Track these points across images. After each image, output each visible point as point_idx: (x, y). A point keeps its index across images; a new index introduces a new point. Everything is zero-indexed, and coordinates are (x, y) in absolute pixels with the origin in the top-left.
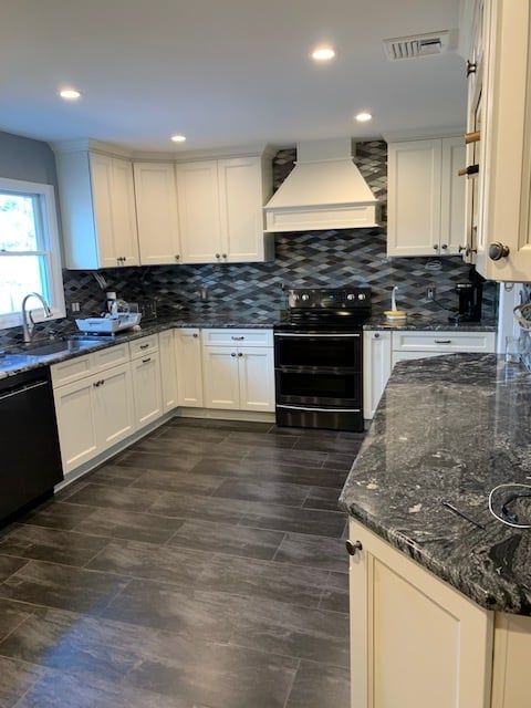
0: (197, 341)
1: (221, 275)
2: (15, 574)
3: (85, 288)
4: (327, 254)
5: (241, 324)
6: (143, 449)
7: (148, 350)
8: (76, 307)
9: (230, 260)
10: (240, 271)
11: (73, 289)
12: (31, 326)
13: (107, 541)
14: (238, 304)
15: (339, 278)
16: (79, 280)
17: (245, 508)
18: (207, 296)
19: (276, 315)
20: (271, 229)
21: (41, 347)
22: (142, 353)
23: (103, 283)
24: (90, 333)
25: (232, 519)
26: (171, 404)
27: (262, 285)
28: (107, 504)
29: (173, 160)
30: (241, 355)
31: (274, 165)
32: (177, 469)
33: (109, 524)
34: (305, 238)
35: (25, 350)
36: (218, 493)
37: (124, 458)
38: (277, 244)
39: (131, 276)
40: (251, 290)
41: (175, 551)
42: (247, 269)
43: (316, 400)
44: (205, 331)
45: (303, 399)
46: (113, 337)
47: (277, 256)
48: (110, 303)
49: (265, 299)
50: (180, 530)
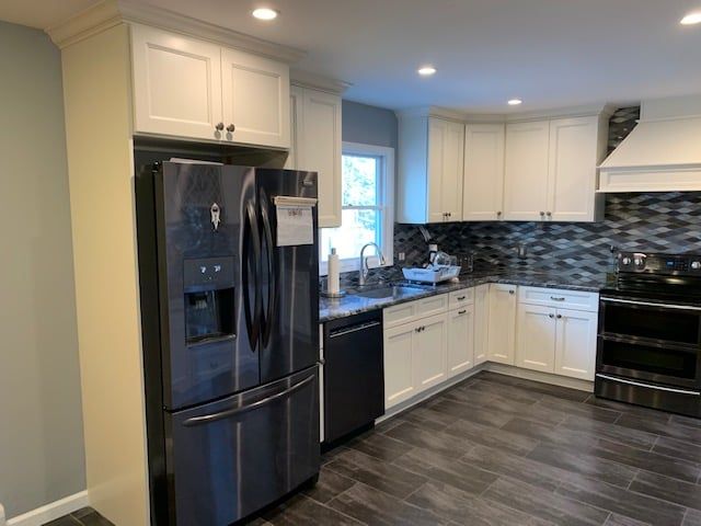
0: (513, 297)
1: (542, 232)
2: (345, 492)
3: (412, 240)
4: (668, 217)
5: (562, 284)
6: (452, 397)
7: (466, 301)
8: (402, 256)
9: (555, 219)
10: (564, 230)
11: (401, 240)
12: (366, 271)
13: (425, 481)
14: (558, 263)
15: (681, 243)
16: (407, 232)
17: (564, 477)
18: (525, 253)
19: (602, 278)
20: (604, 189)
21: (372, 291)
22: (458, 304)
23: (427, 236)
24: (414, 282)
25: (548, 485)
26: (481, 357)
27: (588, 245)
28: (423, 445)
29: (504, 122)
30: (560, 317)
31: (611, 124)
32: (488, 423)
33: (425, 464)
34: (642, 198)
35: (360, 292)
36: (531, 456)
37: (435, 403)
38: (608, 204)
39: (451, 231)
40: (574, 250)
41: (490, 504)
42: (572, 228)
43: (634, 373)
44: (523, 289)
45: (619, 370)
46: (434, 287)
47: (607, 216)
48: (433, 255)
49: (589, 260)
50: (493, 485)
